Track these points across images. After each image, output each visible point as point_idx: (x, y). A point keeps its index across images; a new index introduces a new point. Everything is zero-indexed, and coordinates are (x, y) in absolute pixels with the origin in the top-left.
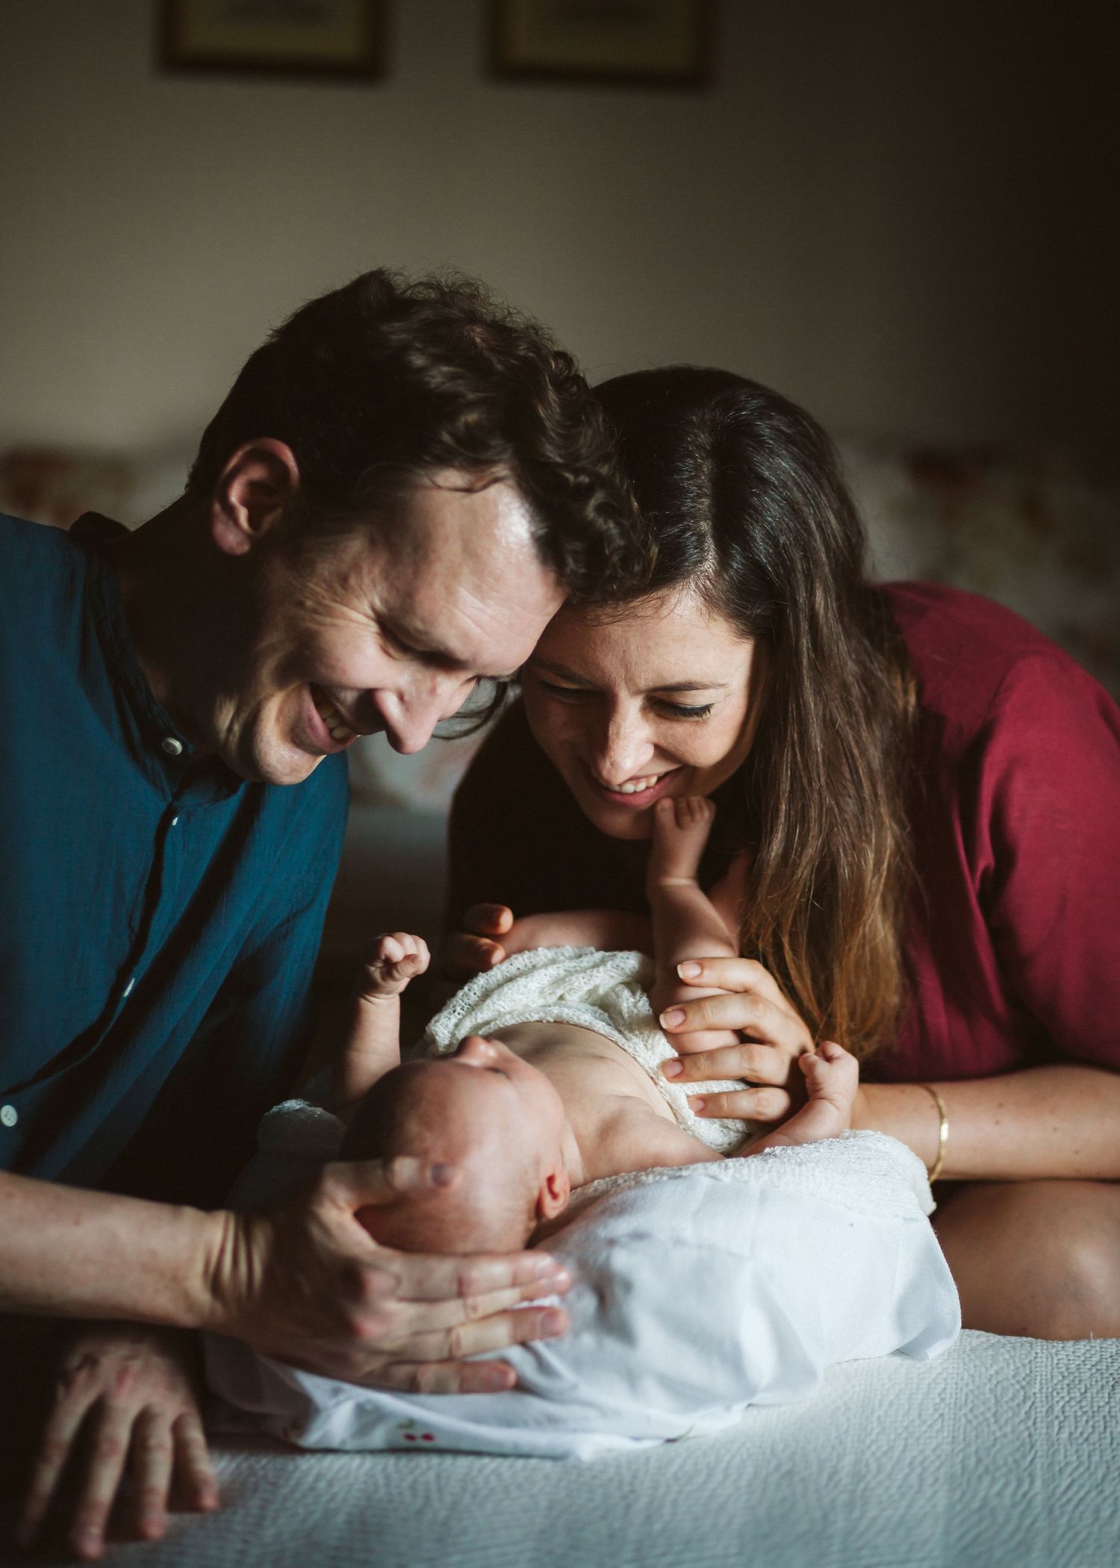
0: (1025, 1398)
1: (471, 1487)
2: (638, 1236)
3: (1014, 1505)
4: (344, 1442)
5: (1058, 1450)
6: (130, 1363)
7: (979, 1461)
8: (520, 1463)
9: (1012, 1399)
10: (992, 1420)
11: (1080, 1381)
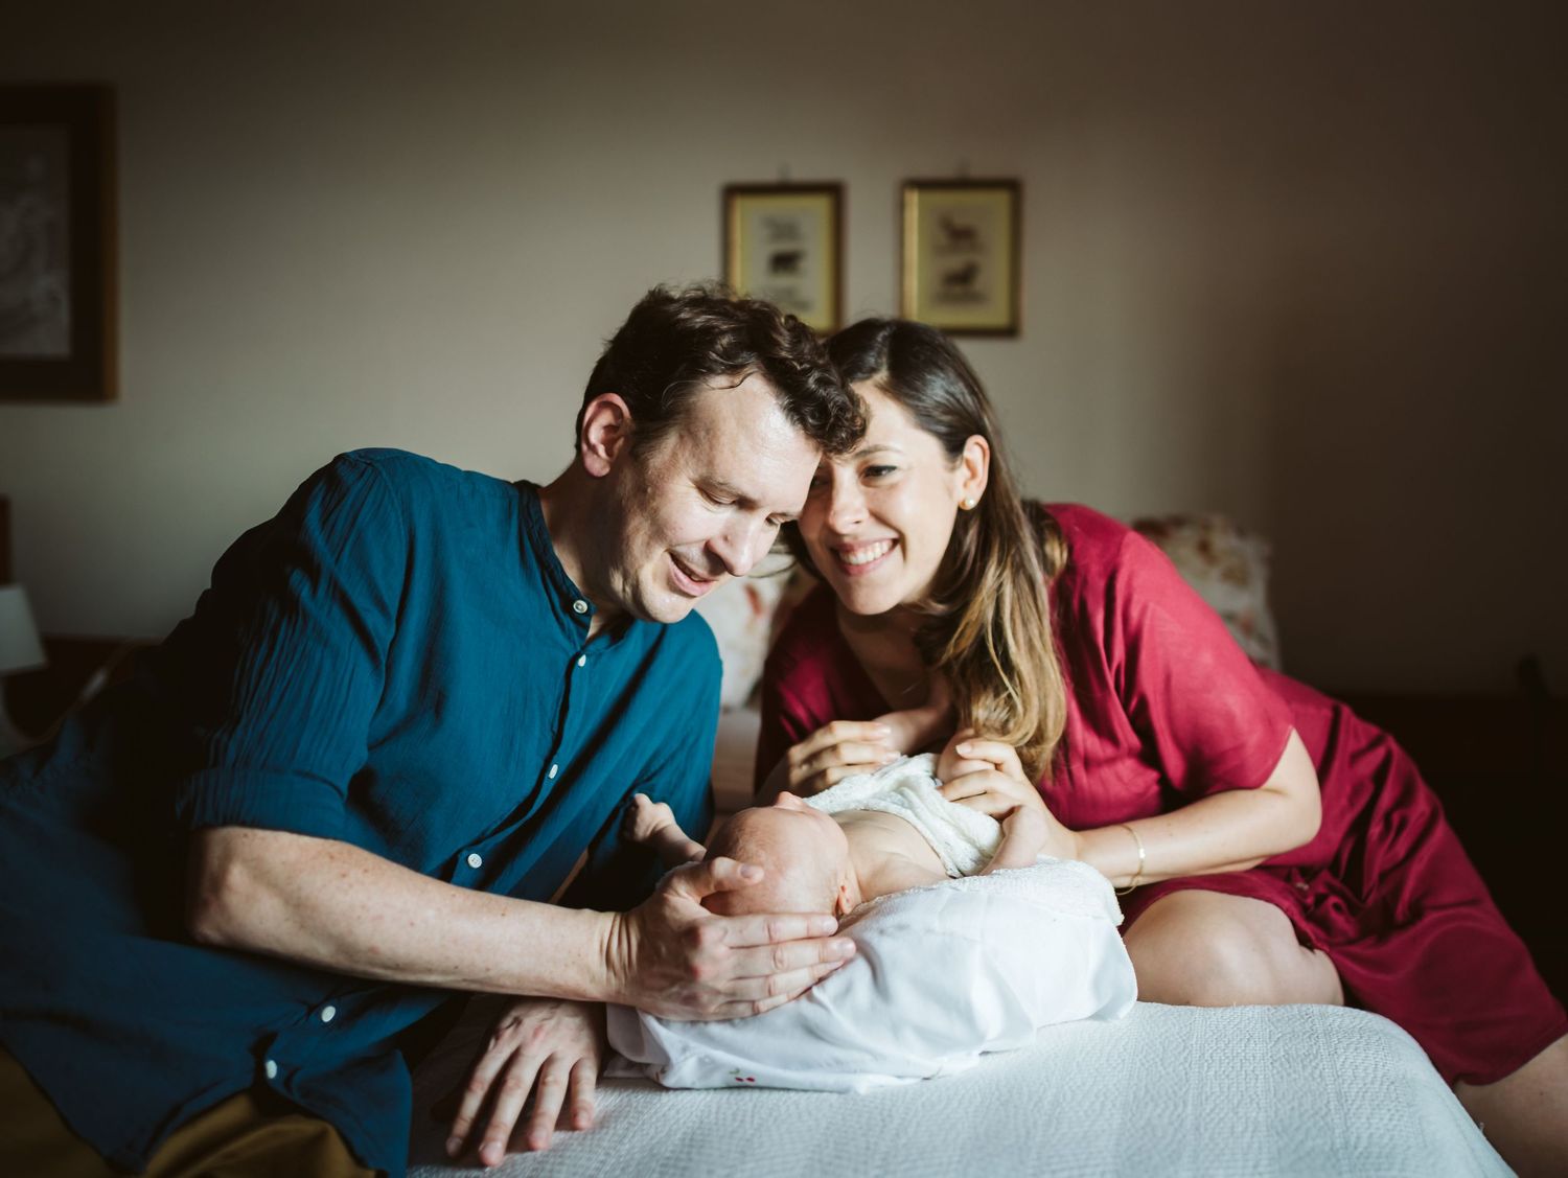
0: (1185, 1048)
1: (775, 1114)
2: (901, 927)
3: (1171, 1124)
4: (694, 1083)
5: (1206, 1084)
6: (545, 1022)
7: (1147, 1091)
8: (816, 1095)
9: (1175, 1049)
10: (1159, 1063)
11: (1225, 1036)
